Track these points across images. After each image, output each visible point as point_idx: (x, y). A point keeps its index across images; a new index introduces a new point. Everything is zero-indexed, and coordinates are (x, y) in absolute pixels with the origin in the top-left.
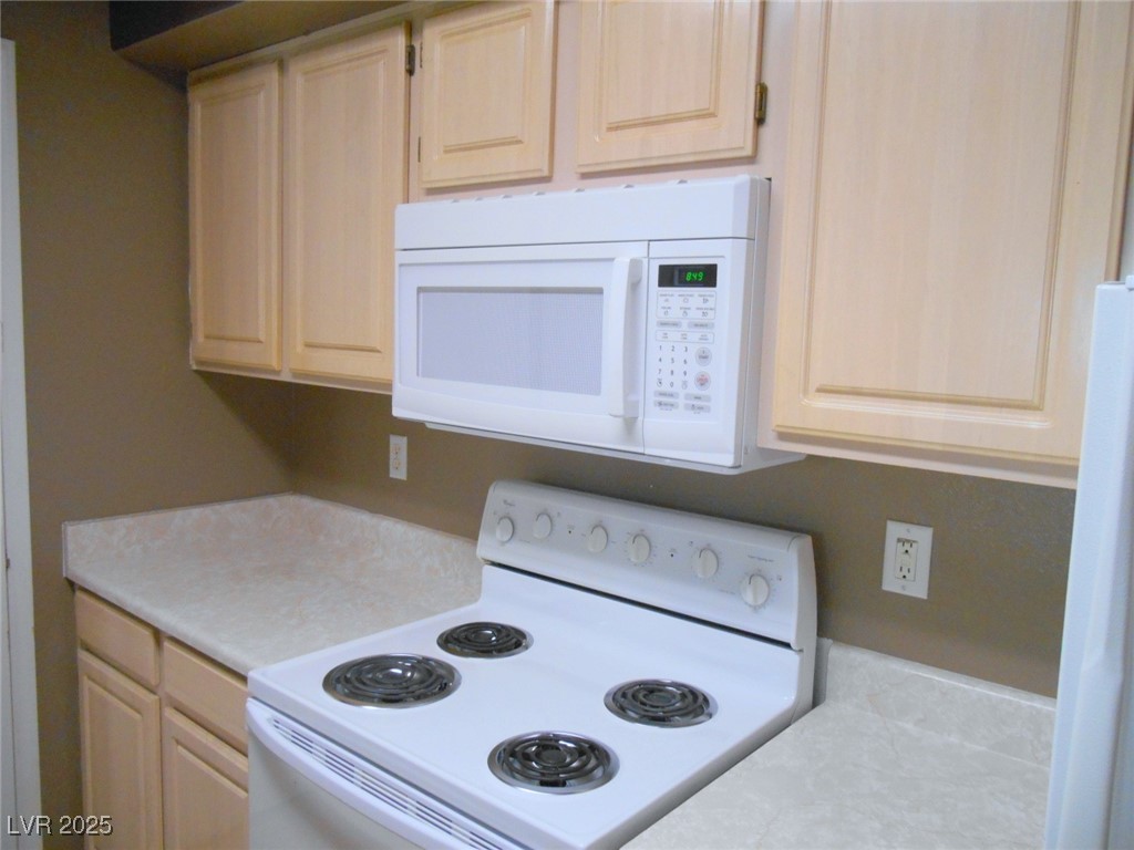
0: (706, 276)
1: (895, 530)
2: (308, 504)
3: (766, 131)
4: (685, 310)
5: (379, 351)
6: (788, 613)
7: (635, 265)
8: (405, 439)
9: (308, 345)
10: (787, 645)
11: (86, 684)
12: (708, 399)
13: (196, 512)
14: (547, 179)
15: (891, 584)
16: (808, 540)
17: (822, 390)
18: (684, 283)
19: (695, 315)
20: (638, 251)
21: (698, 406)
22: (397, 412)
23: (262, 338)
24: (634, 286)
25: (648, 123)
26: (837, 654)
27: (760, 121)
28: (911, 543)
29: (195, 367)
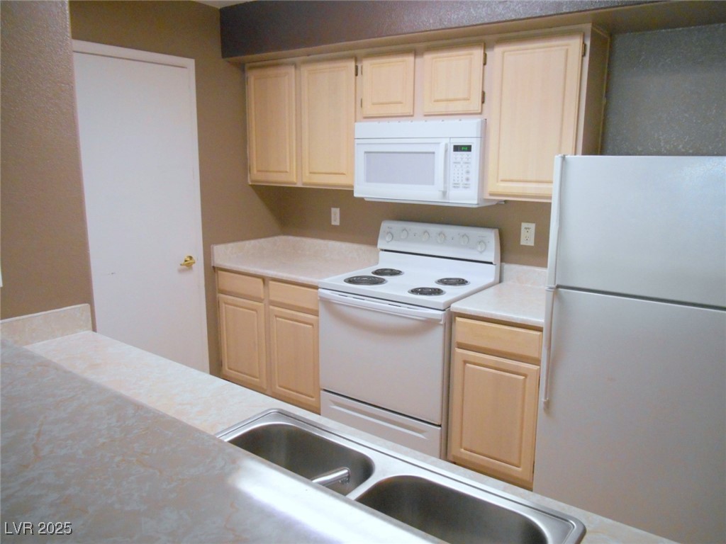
0: (469, 148)
1: (524, 225)
2: (291, 238)
3: (484, 105)
4: (462, 159)
5: (344, 174)
6: (491, 253)
7: (446, 145)
8: (339, 209)
9: (311, 173)
10: (491, 263)
11: (223, 306)
12: (469, 184)
13: (253, 242)
14: (412, 116)
15: (523, 242)
16: (497, 231)
17: (502, 181)
18: (461, 150)
19: (465, 160)
20: (447, 141)
21: (466, 187)
22: (356, 195)
23: (288, 170)
24: (446, 151)
25: (447, 100)
26: (506, 266)
27: (483, 102)
28: (529, 228)
29: (250, 183)
